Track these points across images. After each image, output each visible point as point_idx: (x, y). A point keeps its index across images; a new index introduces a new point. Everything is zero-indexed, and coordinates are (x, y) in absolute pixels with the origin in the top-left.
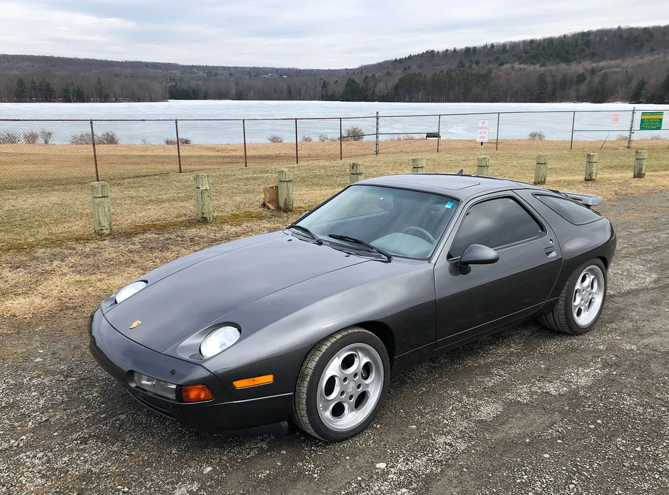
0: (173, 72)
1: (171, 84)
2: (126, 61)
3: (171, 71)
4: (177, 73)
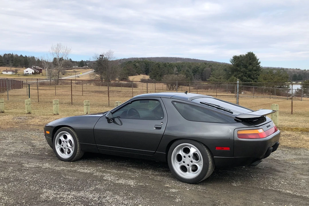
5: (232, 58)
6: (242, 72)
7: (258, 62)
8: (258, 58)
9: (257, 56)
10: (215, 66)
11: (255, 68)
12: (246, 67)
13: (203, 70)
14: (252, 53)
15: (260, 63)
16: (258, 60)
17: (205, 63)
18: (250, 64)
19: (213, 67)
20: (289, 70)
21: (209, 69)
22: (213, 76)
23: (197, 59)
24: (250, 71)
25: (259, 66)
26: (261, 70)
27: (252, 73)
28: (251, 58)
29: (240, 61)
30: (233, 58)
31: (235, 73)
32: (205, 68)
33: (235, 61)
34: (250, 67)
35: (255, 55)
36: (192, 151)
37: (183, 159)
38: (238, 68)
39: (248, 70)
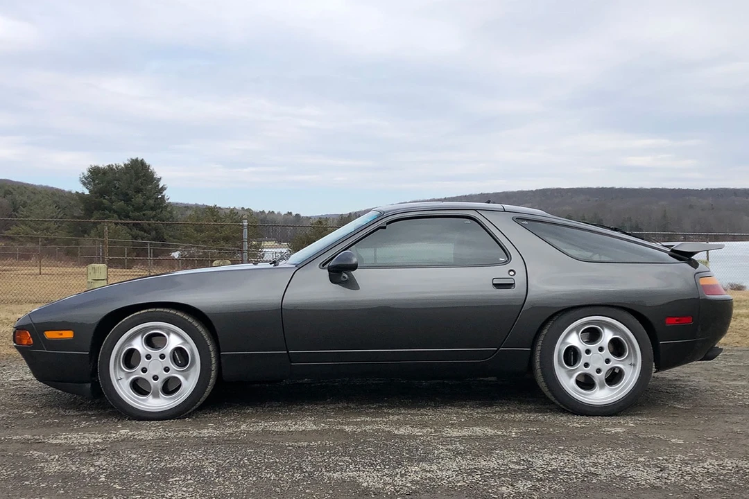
5: (86, 173)
6: (115, 212)
7: (158, 186)
8: (157, 175)
9: (155, 170)
10: (21, 194)
11: (151, 202)
12: (127, 199)
14: (142, 163)
15: (163, 189)
16: (159, 180)
18: (138, 191)
19: (19, 198)
21: (6, 202)
24: (139, 209)
25: (163, 197)
26: (169, 209)
27: (144, 215)
28: (139, 174)
29: (109, 183)
30: (90, 171)
31: (97, 214)
33: (94, 181)
34: (139, 199)
35: (151, 168)
36: (607, 336)
37: (584, 358)
38: (104, 201)
39: (133, 206)
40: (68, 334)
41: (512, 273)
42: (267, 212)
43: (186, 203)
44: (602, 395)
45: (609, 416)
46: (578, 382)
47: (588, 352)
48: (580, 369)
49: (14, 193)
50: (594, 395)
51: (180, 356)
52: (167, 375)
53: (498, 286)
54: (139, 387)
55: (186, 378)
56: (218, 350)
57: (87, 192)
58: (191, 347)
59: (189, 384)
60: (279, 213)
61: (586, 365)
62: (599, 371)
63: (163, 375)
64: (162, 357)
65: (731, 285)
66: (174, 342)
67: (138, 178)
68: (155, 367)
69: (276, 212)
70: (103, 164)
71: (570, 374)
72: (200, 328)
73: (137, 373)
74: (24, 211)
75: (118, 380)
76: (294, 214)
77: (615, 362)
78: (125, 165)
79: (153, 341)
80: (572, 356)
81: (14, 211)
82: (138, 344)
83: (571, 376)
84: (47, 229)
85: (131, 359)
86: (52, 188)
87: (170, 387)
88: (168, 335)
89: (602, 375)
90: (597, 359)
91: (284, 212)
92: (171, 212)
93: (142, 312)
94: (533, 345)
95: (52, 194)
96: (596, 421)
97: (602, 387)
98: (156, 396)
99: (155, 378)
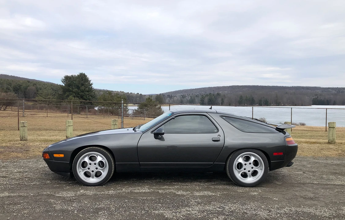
0: (317, 91)
1: (314, 97)
2: (293, 87)
3: (316, 91)
4: (319, 92)
5: (64, 78)
6: (74, 92)
7: (90, 83)
8: (90, 79)
10: (40, 85)
11: (87, 89)
12: (78, 88)
13: (26, 89)
14: (84, 74)
15: (92, 84)
16: (90, 81)
17: (28, 81)
18: (82, 85)
19: (38, 86)
20: (115, 92)
21: (34, 88)
22: (40, 96)
23: (16, 76)
24: (83, 92)
25: (92, 87)
26: (94, 92)
27: (85, 94)
28: (83, 78)
29: (72, 82)
30: (65, 77)
31: (67, 93)
32: (28, 86)
33: (66, 81)
34: (83, 88)
35: (87, 77)
36: (253, 159)
37: (244, 167)
38: (70, 88)
39: (80, 90)
40: (62, 156)
41: (219, 136)
42: (130, 93)
43: (100, 89)
44: (250, 180)
45: (252, 187)
46: (242, 175)
47: (245, 164)
48: (242, 170)
49: (37, 84)
50: (247, 180)
51: (101, 164)
52: (97, 170)
53: (214, 141)
54: (87, 175)
55: (103, 171)
56: (115, 162)
57: (64, 85)
58: (105, 161)
59: (104, 174)
60: (134, 93)
61: (245, 169)
62: (249, 171)
63: (96, 171)
64: (95, 164)
65: (300, 123)
66: (99, 159)
67: (83, 80)
68: (93, 167)
69: (133, 93)
70: (69, 75)
71: (239, 172)
72: (108, 154)
73: (86, 170)
74: (40, 92)
75: (79, 172)
76: (140, 94)
77: (255, 168)
78: (78, 75)
79: (92, 158)
80: (240, 166)
81: (37, 91)
82: (87, 159)
83: (239, 173)
84: (49, 98)
85: (84, 165)
86: (51, 83)
87: (98, 175)
88: (97, 156)
89: (250, 173)
90: (248, 167)
91: (136, 93)
92: (94, 93)
93: (88, 148)
94: (226, 162)
95: (51, 85)
96: (247, 189)
97: (250, 177)
98: (93, 177)
99: (93, 171)
